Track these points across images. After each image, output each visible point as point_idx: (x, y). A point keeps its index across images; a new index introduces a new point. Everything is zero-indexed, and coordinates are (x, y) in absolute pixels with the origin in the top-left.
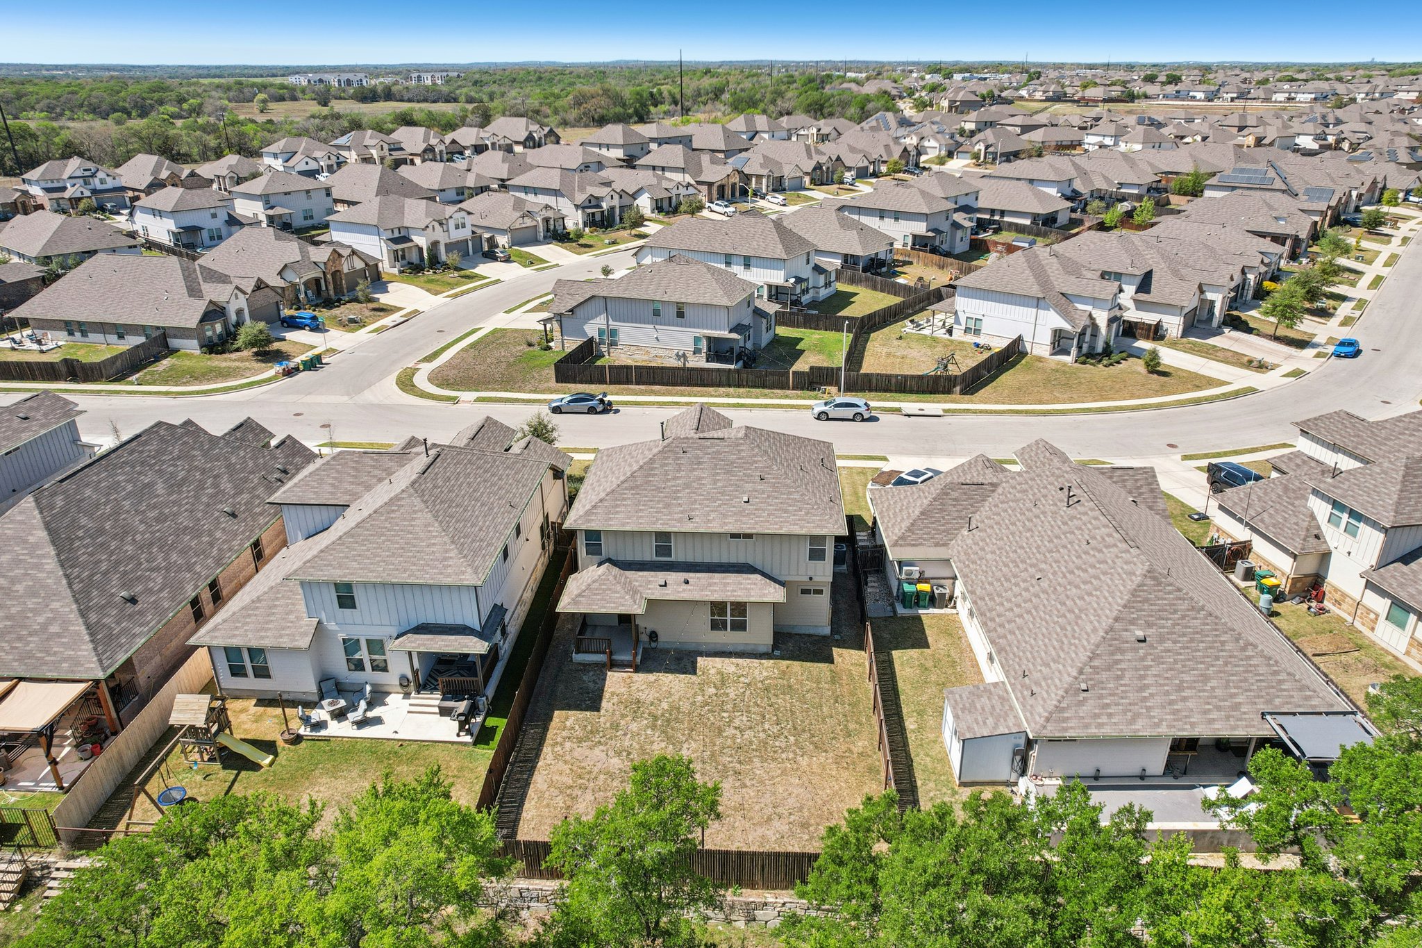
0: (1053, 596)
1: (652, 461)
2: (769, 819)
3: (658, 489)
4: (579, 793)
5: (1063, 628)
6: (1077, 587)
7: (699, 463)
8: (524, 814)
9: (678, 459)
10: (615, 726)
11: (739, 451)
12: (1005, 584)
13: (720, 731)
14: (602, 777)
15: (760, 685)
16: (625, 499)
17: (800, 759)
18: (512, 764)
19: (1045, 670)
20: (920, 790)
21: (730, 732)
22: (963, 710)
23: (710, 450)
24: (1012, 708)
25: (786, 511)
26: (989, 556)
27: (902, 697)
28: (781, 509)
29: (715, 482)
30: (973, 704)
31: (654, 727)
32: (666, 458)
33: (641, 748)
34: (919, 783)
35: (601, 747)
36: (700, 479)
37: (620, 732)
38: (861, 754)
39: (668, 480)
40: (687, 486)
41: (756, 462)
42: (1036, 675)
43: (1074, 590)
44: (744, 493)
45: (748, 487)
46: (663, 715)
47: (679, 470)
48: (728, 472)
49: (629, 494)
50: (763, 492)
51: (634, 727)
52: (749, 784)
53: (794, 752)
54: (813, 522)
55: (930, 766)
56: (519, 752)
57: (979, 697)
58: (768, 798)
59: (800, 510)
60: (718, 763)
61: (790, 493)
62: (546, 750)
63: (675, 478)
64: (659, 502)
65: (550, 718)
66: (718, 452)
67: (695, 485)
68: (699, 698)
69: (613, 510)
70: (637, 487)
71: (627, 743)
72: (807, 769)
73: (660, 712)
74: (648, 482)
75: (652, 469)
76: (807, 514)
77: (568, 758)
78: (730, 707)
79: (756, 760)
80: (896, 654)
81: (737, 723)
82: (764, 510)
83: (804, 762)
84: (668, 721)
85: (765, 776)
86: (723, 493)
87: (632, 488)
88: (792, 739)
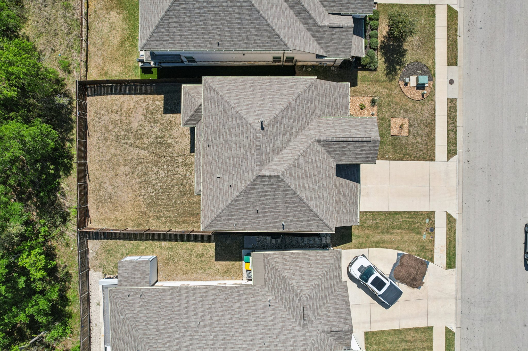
0: (181, 325)
1: (241, 118)
2: (112, 185)
3: (224, 125)
4: (119, 114)
5: (156, 321)
6: (178, 338)
7: (240, 147)
8: (109, 96)
9: (243, 134)
10: (156, 122)
11: (248, 172)
12: (207, 306)
13: (156, 166)
14: (128, 121)
15: (185, 181)
16: (218, 106)
17: (142, 197)
18: (134, 85)
19: (138, 305)
20: (128, 242)
21: (155, 170)
22: (135, 266)
23: (248, 153)
24: (131, 285)
25: (213, 198)
26: (238, 305)
27: (182, 243)
28: (214, 196)
29: (229, 158)
30: (138, 270)
31: (156, 138)
32: (243, 126)
33: (144, 134)
34: (132, 242)
35: (143, 118)
36: (231, 149)
37: (153, 125)
38: (148, 221)
39: (229, 130)
40: (226, 141)
41: (241, 182)
42: (138, 301)
43: (177, 336)
44: (223, 175)
45: (226, 177)
46: (164, 141)
47: (235, 136)
48: (235, 165)
49: (221, 108)
50: (223, 186)
51: (156, 129)
52: (127, 177)
53: (144, 195)
54: (208, 213)
55: (141, 247)
56: (141, 86)
57: (141, 274)
58: (121, 184)
59: (214, 207)
60: (137, 165)
61: (223, 202)
62: (141, 97)
63: (231, 134)
64: (217, 126)
65: (159, 94)
66: (247, 158)
67: (227, 146)
68: (175, 155)
69: (212, 101)
70: (225, 112)
71: (146, 128)
72: (136, 200)
73: (165, 139)
74: (228, 118)
75: (236, 119)
76: (212, 210)
77: (137, 106)
78: (170, 168)
79: (140, 180)
80: (213, 245)
81: (160, 172)
82: (213, 186)
83: (141, 198)
84: (160, 143)
85: (132, 183)
86: (222, 162)
87: (224, 109)
88: (153, 194)
